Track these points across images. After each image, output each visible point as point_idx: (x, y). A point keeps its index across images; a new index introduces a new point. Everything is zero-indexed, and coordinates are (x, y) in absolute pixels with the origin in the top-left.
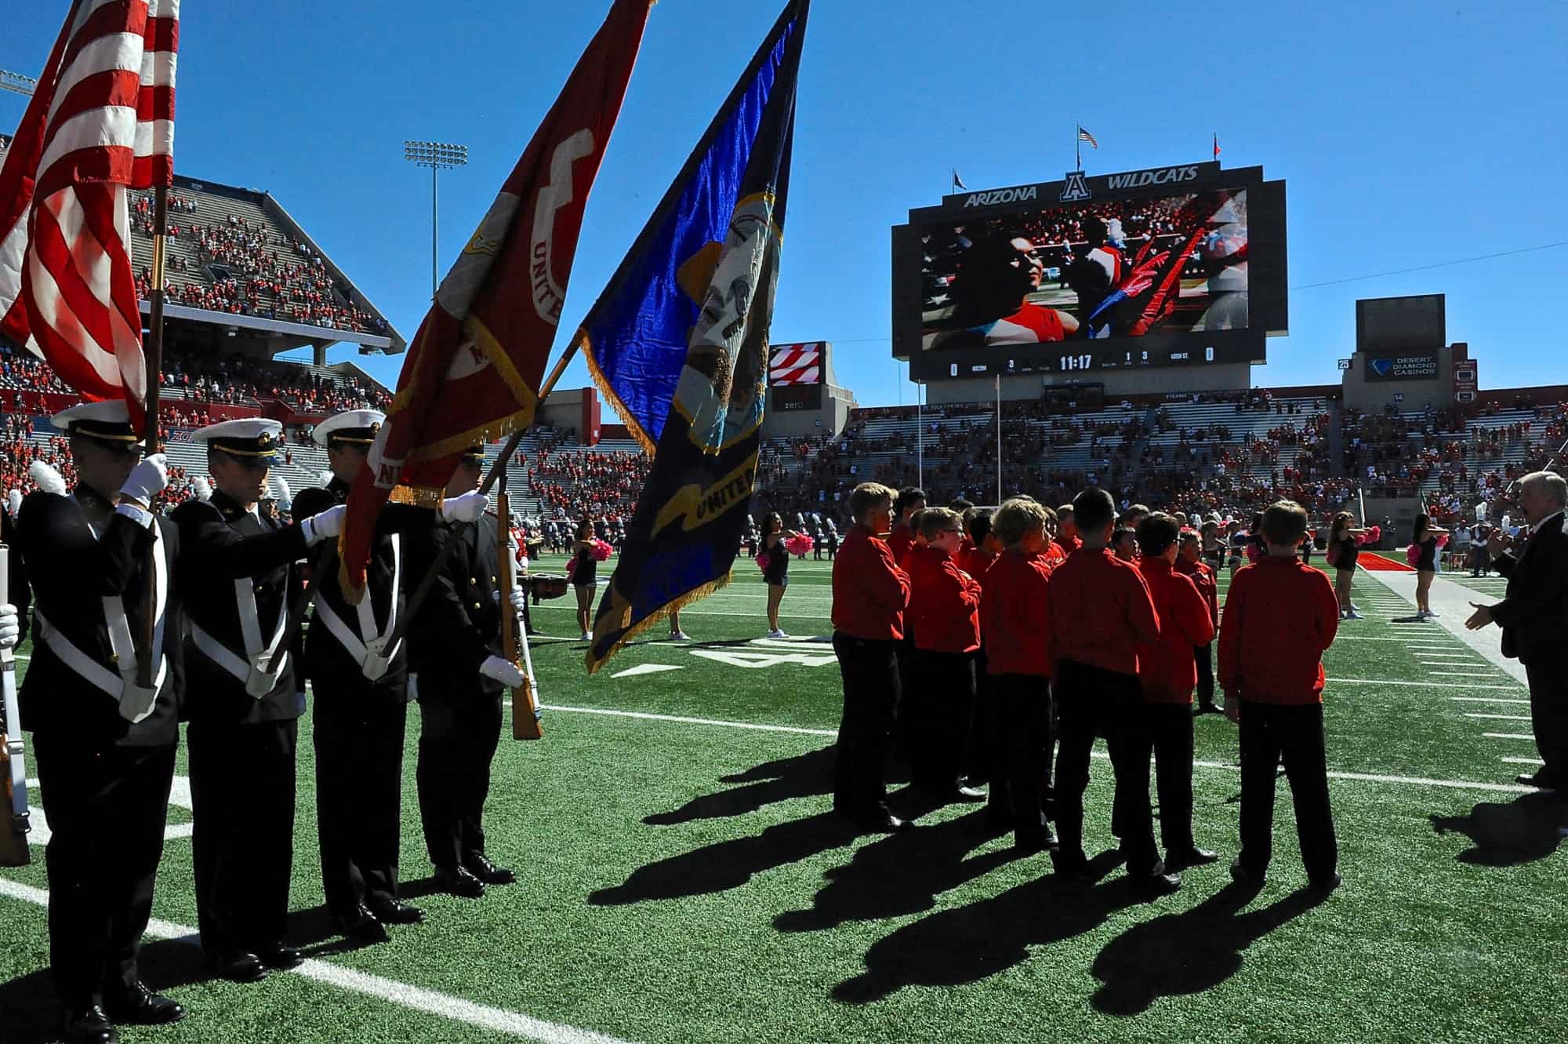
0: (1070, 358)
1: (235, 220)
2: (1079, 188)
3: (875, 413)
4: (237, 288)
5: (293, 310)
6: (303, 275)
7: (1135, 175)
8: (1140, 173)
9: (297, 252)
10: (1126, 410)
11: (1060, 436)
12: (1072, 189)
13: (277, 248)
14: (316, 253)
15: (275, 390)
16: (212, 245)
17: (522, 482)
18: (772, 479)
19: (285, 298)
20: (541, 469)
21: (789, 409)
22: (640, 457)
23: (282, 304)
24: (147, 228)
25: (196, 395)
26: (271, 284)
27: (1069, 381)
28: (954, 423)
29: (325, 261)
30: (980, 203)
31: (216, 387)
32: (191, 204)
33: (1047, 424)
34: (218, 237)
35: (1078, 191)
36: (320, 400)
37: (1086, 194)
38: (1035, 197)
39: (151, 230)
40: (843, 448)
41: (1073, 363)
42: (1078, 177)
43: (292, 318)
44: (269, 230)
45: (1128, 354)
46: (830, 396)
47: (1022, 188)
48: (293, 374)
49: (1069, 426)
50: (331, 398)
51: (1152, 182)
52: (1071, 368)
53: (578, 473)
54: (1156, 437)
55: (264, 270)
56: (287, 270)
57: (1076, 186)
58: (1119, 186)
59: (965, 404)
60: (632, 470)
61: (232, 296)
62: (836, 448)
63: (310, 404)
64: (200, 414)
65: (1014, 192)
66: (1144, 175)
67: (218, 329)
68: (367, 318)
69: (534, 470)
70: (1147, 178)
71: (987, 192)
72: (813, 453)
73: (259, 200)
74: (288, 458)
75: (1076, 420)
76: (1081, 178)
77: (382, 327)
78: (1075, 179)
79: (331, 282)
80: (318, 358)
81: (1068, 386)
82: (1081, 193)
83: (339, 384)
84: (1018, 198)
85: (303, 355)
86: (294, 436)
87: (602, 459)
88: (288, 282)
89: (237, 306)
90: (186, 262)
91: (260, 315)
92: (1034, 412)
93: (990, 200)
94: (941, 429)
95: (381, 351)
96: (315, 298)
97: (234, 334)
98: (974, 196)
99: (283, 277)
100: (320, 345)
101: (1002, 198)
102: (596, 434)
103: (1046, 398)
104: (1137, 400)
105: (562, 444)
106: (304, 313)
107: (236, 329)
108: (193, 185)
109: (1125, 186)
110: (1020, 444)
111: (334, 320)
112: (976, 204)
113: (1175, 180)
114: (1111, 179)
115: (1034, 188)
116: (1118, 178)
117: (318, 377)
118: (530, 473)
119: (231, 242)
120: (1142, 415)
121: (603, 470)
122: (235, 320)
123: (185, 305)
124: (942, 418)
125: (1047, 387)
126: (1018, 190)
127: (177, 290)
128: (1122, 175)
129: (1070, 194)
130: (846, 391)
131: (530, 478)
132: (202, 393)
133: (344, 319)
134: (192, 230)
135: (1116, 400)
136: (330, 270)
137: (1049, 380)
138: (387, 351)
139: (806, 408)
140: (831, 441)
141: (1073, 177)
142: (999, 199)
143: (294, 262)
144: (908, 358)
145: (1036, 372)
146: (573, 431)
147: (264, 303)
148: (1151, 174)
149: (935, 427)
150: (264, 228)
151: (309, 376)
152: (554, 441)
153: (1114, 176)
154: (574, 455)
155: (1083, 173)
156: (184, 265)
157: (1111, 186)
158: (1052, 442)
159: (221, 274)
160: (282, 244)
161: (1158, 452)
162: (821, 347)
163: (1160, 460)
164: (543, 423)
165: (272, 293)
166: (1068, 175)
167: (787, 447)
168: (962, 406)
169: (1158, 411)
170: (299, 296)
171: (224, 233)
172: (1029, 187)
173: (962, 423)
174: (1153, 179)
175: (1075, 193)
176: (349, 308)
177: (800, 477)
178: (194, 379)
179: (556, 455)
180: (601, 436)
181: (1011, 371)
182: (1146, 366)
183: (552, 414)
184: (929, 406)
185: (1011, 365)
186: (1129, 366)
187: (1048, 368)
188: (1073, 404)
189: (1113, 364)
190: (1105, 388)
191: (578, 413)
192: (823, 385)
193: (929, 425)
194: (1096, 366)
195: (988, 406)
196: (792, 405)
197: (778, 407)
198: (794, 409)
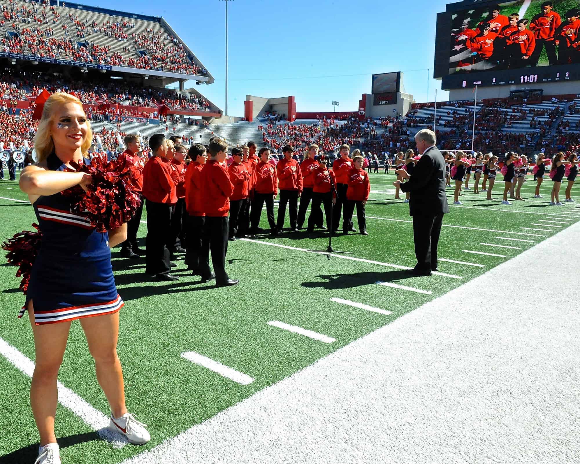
0: (526, 77)
1: (149, 30)
3: (423, 106)
4: (149, 59)
5: (170, 67)
6: (175, 52)
9: (173, 42)
10: (553, 103)
11: (515, 116)
13: (164, 41)
14: (180, 42)
15: (163, 101)
16: (140, 41)
17: (260, 138)
18: (369, 138)
19: (167, 62)
20: (269, 133)
21: (382, 104)
22: (312, 127)
23: (166, 64)
24: (116, 36)
25: (133, 103)
26: (162, 56)
27: (523, 89)
28: (461, 111)
29: (184, 46)
31: (141, 100)
32: (132, 25)
33: (510, 110)
34: (142, 37)
36: (181, 104)
39: (117, 36)
40: (405, 122)
41: (527, 79)
43: (170, 70)
44: (163, 34)
45: (558, 74)
46: (401, 98)
48: (171, 94)
49: (521, 111)
50: (185, 103)
52: (526, 81)
53: (284, 134)
54: (568, 116)
55: (160, 51)
56: (168, 50)
59: (468, 101)
60: (308, 133)
61: (146, 63)
62: (402, 123)
63: (176, 106)
64: (134, 111)
67: (142, 76)
68: (199, 69)
69: (266, 133)
72: (390, 125)
73: (159, 20)
74: (167, 128)
75: (526, 108)
77: (205, 73)
79: (186, 54)
80: (181, 87)
81: (523, 91)
83: (188, 97)
85: (174, 86)
86: (170, 119)
87: (295, 128)
88: (169, 55)
89: (148, 66)
90: (130, 49)
91: (157, 70)
92: (504, 104)
94: (454, 113)
95: (204, 83)
96: (179, 61)
97: (147, 78)
99: (167, 53)
100: (181, 81)
102: (294, 117)
103: (511, 97)
104: (561, 98)
105: (279, 121)
106: (174, 68)
107: (148, 76)
108: (134, 16)
110: (493, 120)
111: (186, 71)
117: (180, 95)
118: (264, 134)
119: (147, 40)
120: (562, 106)
121: (295, 133)
122: (147, 72)
123: (129, 66)
124: (456, 107)
125: (512, 92)
127: (126, 61)
130: (410, 95)
131: (264, 136)
132: (135, 102)
133: (190, 70)
134: (132, 36)
135: (549, 98)
136: (185, 50)
137: (513, 88)
138: (208, 83)
139: (390, 103)
140: (400, 119)
143: (172, 46)
144: (441, 78)
145: (507, 84)
146: (284, 116)
147: (159, 65)
149: (451, 112)
150: (160, 32)
151: (177, 94)
152: (276, 120)
154: (283, 126)
156: (129, 50)
158: (511, 119)
159: (143, 53)
160: (167, 39)
161: (567, 124)
162: (398, 74)
163: (567, 128)
164: (270, 112)
165: (163, 60)
167: (379, 122)
168: (467, 101)
169: (571, 103)
170: (173, 61)
171: (144, 36)
173: (466, 110)
176: (192, 64)
177: (383, 135)
178: (133, 96)
179: (276, 126)
180: (296, 118)
181: (494, 84)
182: (567, 80)
183: (275, 108)
184: (450, 102)
185: (494, 81)
186: (558, 80)
187: (513, 82)
188: (525, 100)
189: (549, 79)
190: (543, 92)
191: (286, 107)
192: (398, 93)
193: (449, 111)
194: (539, 80)
195: (480, 101)
196: (383, 102)
197: (376, 103)
198: (384, 104)
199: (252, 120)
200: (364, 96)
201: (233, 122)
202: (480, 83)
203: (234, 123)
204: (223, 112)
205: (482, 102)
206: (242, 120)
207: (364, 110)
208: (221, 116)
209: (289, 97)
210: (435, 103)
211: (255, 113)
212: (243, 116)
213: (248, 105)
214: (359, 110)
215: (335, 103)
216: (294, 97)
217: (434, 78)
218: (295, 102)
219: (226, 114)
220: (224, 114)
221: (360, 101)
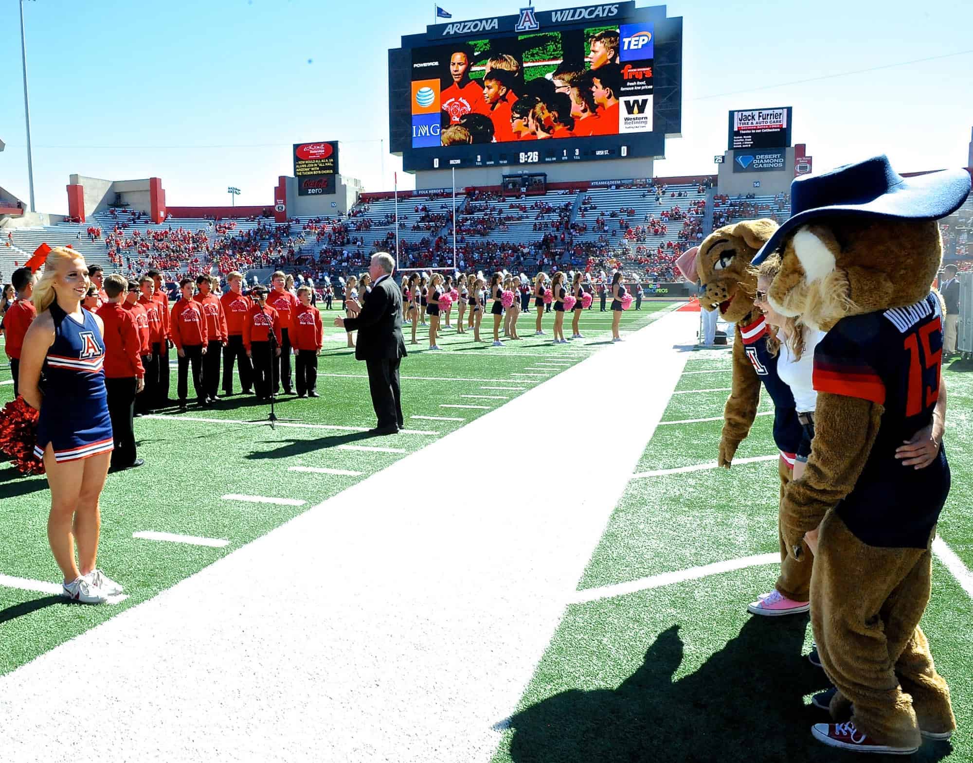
0: (522, 154)
2: (530, 20)
3: (378, 197)
7: (572, 11)
8: (575, 9)
10: (562, 193)
12: (525, 21)
27: (520, 172)
28: (436, 204)
30: (455, 32)
33: (504, 204)
35: (529, 22)
37: (535, 26)
38: (497, 27)
40: (352, 224)
41: (525, 158)
42: (529, 11)
45: (565, 151)
46: (343, 183)
47: (487, 20)
49: (520, 206)
51: (584, 17)
52: (523, 162)
54: (582, 214)
57: (527, 19)
58: (559, 20)
59: (444, 189)
62: (346, 224)
65: (481, 23)
66: (578, 11)
70: (581, 13)
71: (460, 23)
72: (329, 228)
75: (526, 202)
76: (531, 13)
78: (527, 13)
81: (520, 176)
82: (531, 24)
84: (484, 27)
92: (495, 195)
93: (463, 29)
94: (425, 209)
98: (451, 25)
101: (472, 27)
102: (162, 214)
103: (505, 185)
104: (571, 187)
105: (138, 222)
109: (564, 20)
112: (452, 33)
113: (601, 16)
114: (553, 14)
115: (496, 20)
116: (559, 13)
120: (573, 197)
124: (427, 200)
125: (505, 177)
126: (484, 22)
128: (562, 11)
129: (523, 25)
130: (355, 180)
135: (556, 186)
137: (507, 171)
140: (343, 219)
141: (525, 12)
142: (469, 28)
144: (402, 153)
145: (497, 165)
146: (143, 214)
148: (583, 10)
149: (420, 207)
152: (131, 220)
153: (556, 11)
155: (532, 9)
157: (554, 20)
158: (507, 217)
161: (582, 227)
162: (335, 144)
163: (583, 232)
164: (118, 207)
166: (522, 10)
168: (442, 191)
169: (585, 194)
172: (492, 19)
173: (442, 204)
174: (585, 14)
175: (527, 24)
179: (130, 230)
180: (167, 216)
181: (479, 164)
182: (578, 160)
183: (126, 199)
184: (418, 191)
185: (479, 160)
186: (565, 160)
187: (505, 162)
188: (524, 190)
189: (554, 159)
190: (547, 177)
191: (148, 197)
192: (336, 175)
193: (416, 206)
194: (541, 161)
195: (462, 191)
196: (313, 191)
197: (303, 192)
198: (315, 194)
199: (84, 220)
200: (282, 179)
201: (47, 223)
202: (458, 162)
203: (49, 226)
204: (25, 205)
205: (464, 191)
206: (65, 220)
207: (284, 203)
208: (22, 213)
209: (151, 179)
210: (394, 192)
211: (89, 208)
212: (66, 213)
213: (75, 192)
214: (276, 203)
215: (234, 191)
216: (161, 179)
217: (391, 152)
218: (163, 188)
219: (33, 210)
220: (28, 209)
221: (276, 188)
